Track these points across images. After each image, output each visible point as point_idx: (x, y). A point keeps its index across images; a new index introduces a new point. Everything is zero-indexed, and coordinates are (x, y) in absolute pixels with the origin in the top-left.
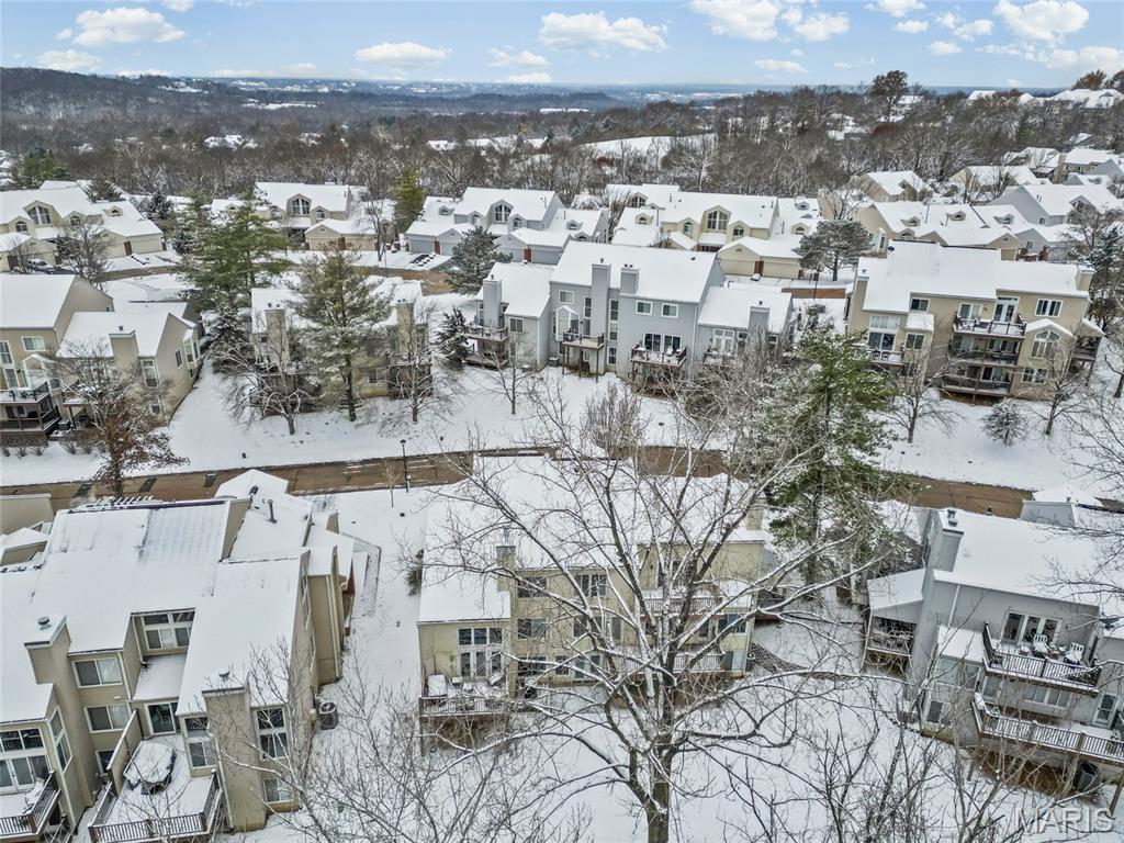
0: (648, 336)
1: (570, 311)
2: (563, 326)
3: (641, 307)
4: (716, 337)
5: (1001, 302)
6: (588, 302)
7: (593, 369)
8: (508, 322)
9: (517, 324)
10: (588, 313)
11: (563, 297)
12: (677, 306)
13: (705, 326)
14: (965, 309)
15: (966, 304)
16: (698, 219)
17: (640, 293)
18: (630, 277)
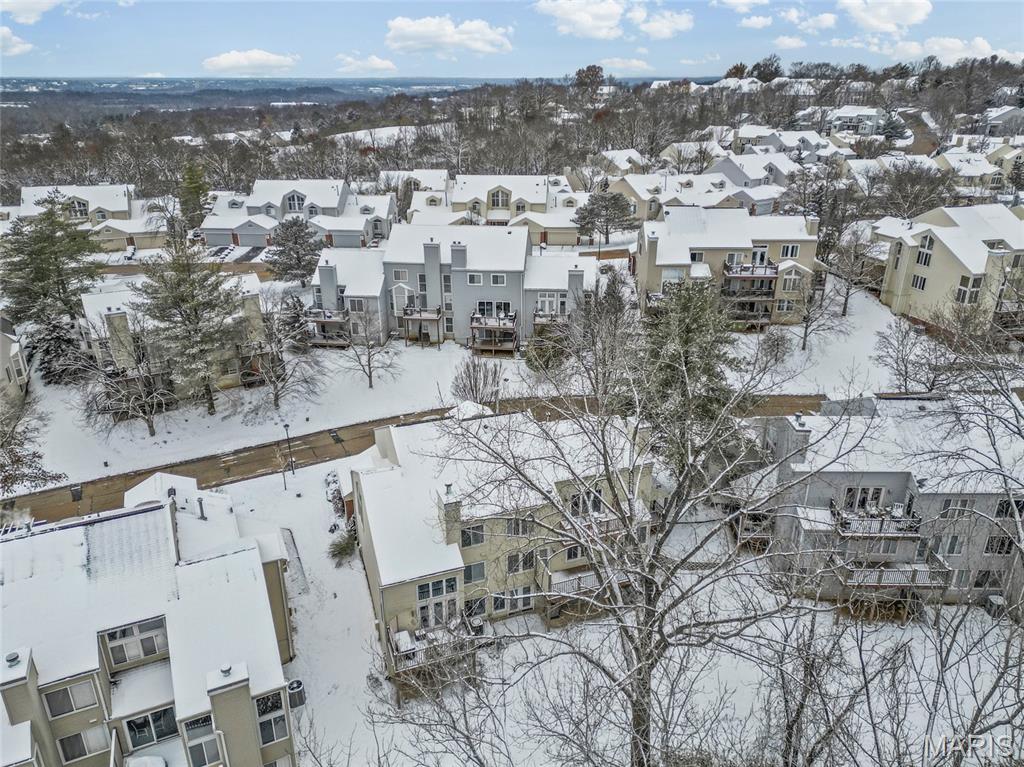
0: (481, 304)
1: (405, 287)
2: (400, 303)
3: (472, 279)
4: (540, 299)
5: (755, 250)
6: (422, 278)
7: (433, 338)
8: (348, 305)
9: (358, 304)
10: (423, 287)
11: (397, 276)
12: (505, 275)
13: (530, 290)
14: (731, 257)
15: (731, 253)
16: (484, 198)
17: (470, 266)
18: (459, 253)
